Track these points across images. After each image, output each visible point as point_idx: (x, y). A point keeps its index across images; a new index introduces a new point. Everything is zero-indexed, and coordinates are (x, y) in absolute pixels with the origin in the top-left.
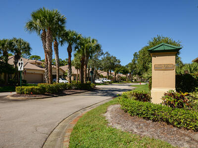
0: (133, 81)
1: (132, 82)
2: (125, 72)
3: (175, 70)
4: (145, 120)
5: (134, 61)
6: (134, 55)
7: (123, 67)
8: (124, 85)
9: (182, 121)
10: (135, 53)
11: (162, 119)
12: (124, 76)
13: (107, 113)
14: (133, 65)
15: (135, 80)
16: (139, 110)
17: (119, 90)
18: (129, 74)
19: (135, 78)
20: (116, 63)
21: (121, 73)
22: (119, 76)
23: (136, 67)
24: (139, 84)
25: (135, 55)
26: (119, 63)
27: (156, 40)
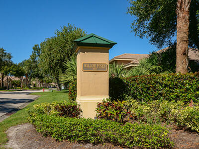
0: (32, 86)
1: (30, 88)
2: (19, 74)
3: (108, 72)
4: (81, 145)
5: (33, 57)
6: (34, 49)
7: (15, 65)
8: (18, 93)
9: (136, 139)
10: (36, 46)
11: (107, 140)
12: (17, 79)
13: (10, 142)
14: (32, 64)
15: (34, 85)
16: (72, 131)
17: (15, 101)
18: (24, 77)
19: (34, 82)
20: (5, 59)
21: (12, 74)
22: (10, 80)
23: (37, 66)
24: (42, 91)
25: (36, 48)
26: (10, 58)
27: (66, 31)
